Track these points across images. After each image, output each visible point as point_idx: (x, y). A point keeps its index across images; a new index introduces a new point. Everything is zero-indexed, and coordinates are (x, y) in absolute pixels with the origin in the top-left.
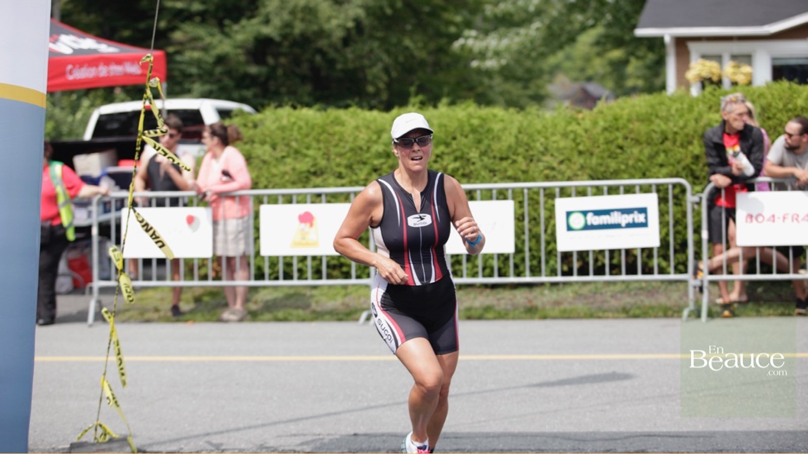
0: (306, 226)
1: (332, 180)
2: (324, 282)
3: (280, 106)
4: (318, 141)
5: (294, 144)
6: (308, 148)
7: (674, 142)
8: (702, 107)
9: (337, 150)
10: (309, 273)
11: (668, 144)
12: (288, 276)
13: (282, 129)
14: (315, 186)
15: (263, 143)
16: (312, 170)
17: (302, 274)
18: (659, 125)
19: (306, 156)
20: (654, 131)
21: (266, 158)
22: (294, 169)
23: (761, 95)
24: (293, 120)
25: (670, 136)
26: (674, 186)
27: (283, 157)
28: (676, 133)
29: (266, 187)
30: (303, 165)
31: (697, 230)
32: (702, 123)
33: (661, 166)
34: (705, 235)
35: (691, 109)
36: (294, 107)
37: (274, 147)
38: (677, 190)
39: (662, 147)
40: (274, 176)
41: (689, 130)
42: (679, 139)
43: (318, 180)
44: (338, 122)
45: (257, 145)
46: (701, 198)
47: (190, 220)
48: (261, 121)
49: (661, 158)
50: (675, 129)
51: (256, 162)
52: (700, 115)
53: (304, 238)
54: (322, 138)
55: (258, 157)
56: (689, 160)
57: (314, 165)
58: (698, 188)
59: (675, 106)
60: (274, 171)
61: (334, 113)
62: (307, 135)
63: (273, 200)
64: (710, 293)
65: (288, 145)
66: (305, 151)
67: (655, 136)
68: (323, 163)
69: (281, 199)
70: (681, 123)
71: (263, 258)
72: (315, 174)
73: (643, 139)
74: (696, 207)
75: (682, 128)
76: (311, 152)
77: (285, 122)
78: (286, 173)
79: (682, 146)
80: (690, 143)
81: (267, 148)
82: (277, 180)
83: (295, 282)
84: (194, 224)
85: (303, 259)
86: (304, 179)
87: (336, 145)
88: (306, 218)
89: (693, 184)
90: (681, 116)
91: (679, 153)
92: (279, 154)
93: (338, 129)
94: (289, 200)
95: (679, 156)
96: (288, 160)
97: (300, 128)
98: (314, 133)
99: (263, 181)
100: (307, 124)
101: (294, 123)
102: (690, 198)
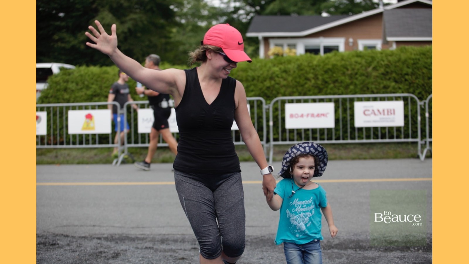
0: (89, 120)
1: (102, 99)
2: (97, 146)
3: (80, 65)
4: (97, 81)
5: (86, 83)
6: (92, 84)
7: (258, 80)
8: (270, 65)
9: (105, 85)
10: (91, 141)
11: (255, 82)
12: (81, 143)
13: (81, 76)
14: (95, 101)
15: (72, 82)
16: (94, 94)
17: (87, 142)
18: (251, 73)
19: (91, 88)
20: (248, 76)
21: (73, 88)
22: (86, 94)
23: (297, 60)
24: (86, 71)
25: (256, 78)
26: (257, 101)
27: (81, 89)
28: (259, 77)
29: (73, 102)
30: (89, 92)
31: (268, 121)
32: (270, 72)
33: (252, 91)
34: (271, 123)
35: (265, 65)
36: (88, 66)
37: (77, 84)
38: (259, 103)
39: (252, 83)
40: (76, 97)
41: (265, 74)
42: (260, 79)
43: (96, 99)
44: (106, 73)
45: (70, 83)
46: (269, 107)
47: (38, 117)
48: (72, 73)
49: (252, 88)
50: (259, 75)
51: (69, 91)
52: (270, 68)
53: (88, 125)
54: (99, 79)
55: (70, 88)
56: (264, 88)
57: (95, 92)
58: (268, 102)
59: (258, 65)
60: (77, 95)
61: (105, 68)
62: (92, 79)
63: (74, 108)
64: (274, 150)
65: (83, 83)
66: (90, 86)
67: (250, 78)
68: (98, 91)
69: (77, 108)
70: (261, 72)
71: (69, 135)
72: (95, 96)
73: (244, 79)
74: (267, 111)
75: (262, 74)
76: (94, 86)
77: (82, 73)
78: (82, 96)
79: (262, 82)
80: (265, 81)
81: (74, 84)
82: (78, 99)
83: (84, 146)
84: (39, 119)
85: (87, 135)
86: (90, 99)
87: (105, 83)
88: (89, 117)
89: (266, 100)
90: (261, 69)
91: (260, 85)
92: (79, 87)
93: (106, 76)
94: (80, 108)
95: (260, 87)
96: (84, 90)
97: (89, 75)
98: (95, 78)
99: (72, 100)
100: (92, 73)
101: (86, 73)
102: (265, 107)
